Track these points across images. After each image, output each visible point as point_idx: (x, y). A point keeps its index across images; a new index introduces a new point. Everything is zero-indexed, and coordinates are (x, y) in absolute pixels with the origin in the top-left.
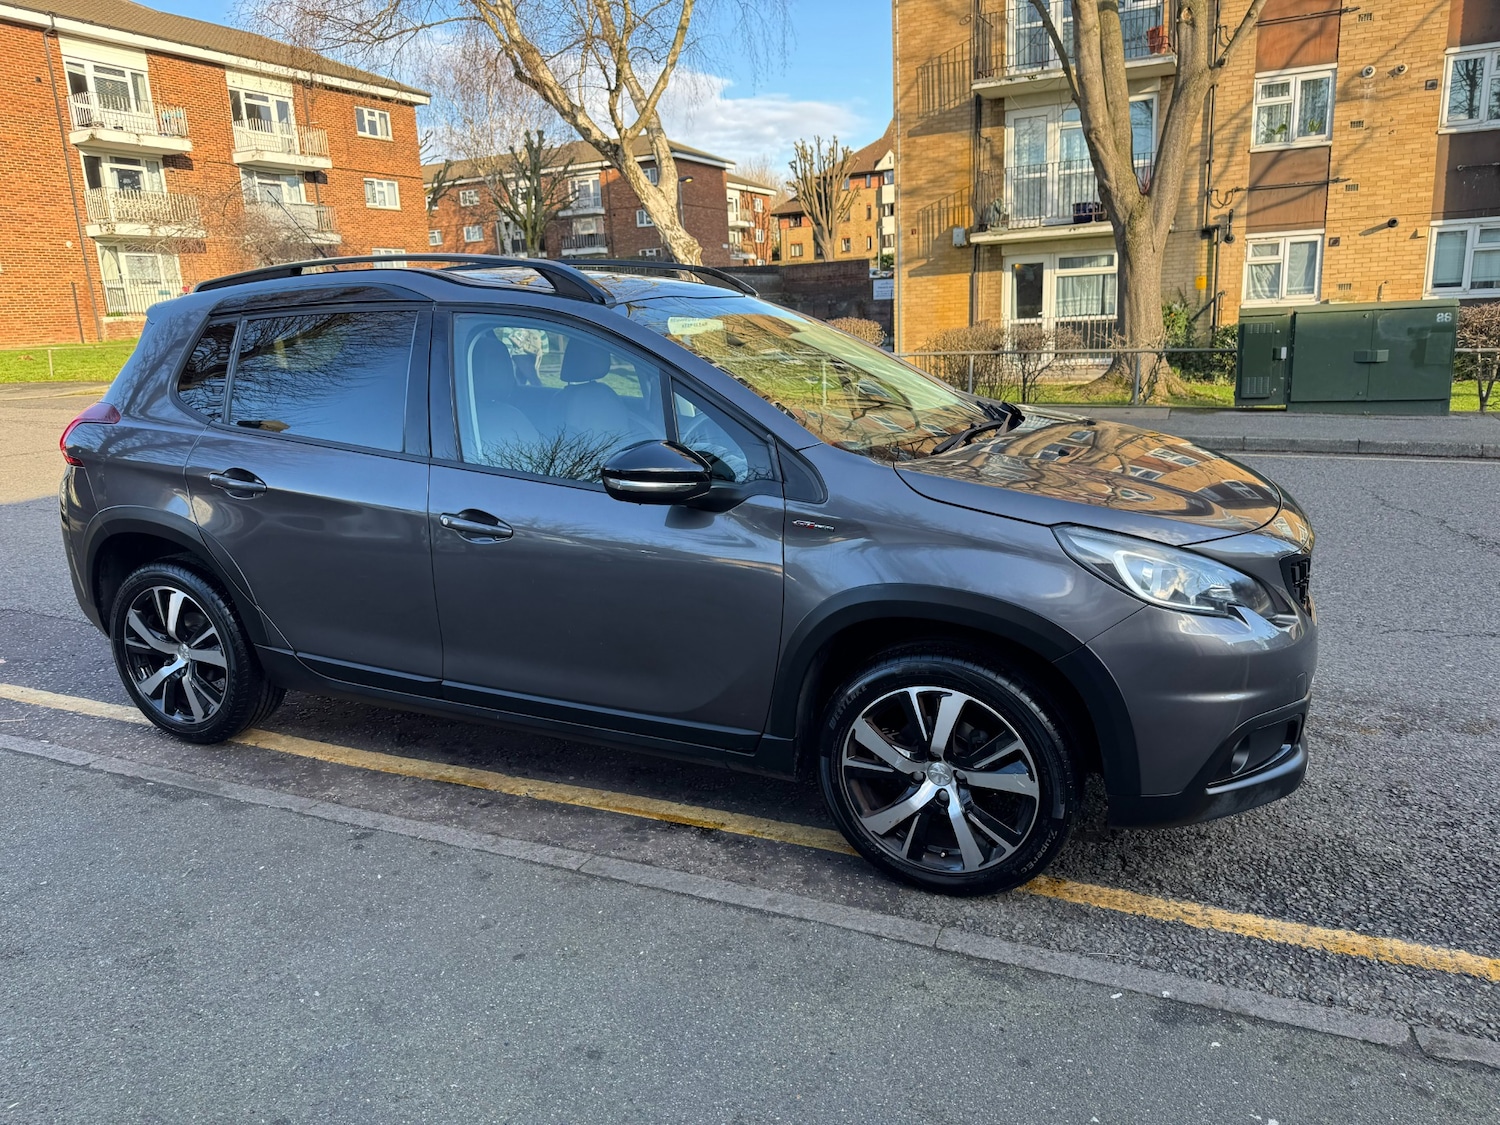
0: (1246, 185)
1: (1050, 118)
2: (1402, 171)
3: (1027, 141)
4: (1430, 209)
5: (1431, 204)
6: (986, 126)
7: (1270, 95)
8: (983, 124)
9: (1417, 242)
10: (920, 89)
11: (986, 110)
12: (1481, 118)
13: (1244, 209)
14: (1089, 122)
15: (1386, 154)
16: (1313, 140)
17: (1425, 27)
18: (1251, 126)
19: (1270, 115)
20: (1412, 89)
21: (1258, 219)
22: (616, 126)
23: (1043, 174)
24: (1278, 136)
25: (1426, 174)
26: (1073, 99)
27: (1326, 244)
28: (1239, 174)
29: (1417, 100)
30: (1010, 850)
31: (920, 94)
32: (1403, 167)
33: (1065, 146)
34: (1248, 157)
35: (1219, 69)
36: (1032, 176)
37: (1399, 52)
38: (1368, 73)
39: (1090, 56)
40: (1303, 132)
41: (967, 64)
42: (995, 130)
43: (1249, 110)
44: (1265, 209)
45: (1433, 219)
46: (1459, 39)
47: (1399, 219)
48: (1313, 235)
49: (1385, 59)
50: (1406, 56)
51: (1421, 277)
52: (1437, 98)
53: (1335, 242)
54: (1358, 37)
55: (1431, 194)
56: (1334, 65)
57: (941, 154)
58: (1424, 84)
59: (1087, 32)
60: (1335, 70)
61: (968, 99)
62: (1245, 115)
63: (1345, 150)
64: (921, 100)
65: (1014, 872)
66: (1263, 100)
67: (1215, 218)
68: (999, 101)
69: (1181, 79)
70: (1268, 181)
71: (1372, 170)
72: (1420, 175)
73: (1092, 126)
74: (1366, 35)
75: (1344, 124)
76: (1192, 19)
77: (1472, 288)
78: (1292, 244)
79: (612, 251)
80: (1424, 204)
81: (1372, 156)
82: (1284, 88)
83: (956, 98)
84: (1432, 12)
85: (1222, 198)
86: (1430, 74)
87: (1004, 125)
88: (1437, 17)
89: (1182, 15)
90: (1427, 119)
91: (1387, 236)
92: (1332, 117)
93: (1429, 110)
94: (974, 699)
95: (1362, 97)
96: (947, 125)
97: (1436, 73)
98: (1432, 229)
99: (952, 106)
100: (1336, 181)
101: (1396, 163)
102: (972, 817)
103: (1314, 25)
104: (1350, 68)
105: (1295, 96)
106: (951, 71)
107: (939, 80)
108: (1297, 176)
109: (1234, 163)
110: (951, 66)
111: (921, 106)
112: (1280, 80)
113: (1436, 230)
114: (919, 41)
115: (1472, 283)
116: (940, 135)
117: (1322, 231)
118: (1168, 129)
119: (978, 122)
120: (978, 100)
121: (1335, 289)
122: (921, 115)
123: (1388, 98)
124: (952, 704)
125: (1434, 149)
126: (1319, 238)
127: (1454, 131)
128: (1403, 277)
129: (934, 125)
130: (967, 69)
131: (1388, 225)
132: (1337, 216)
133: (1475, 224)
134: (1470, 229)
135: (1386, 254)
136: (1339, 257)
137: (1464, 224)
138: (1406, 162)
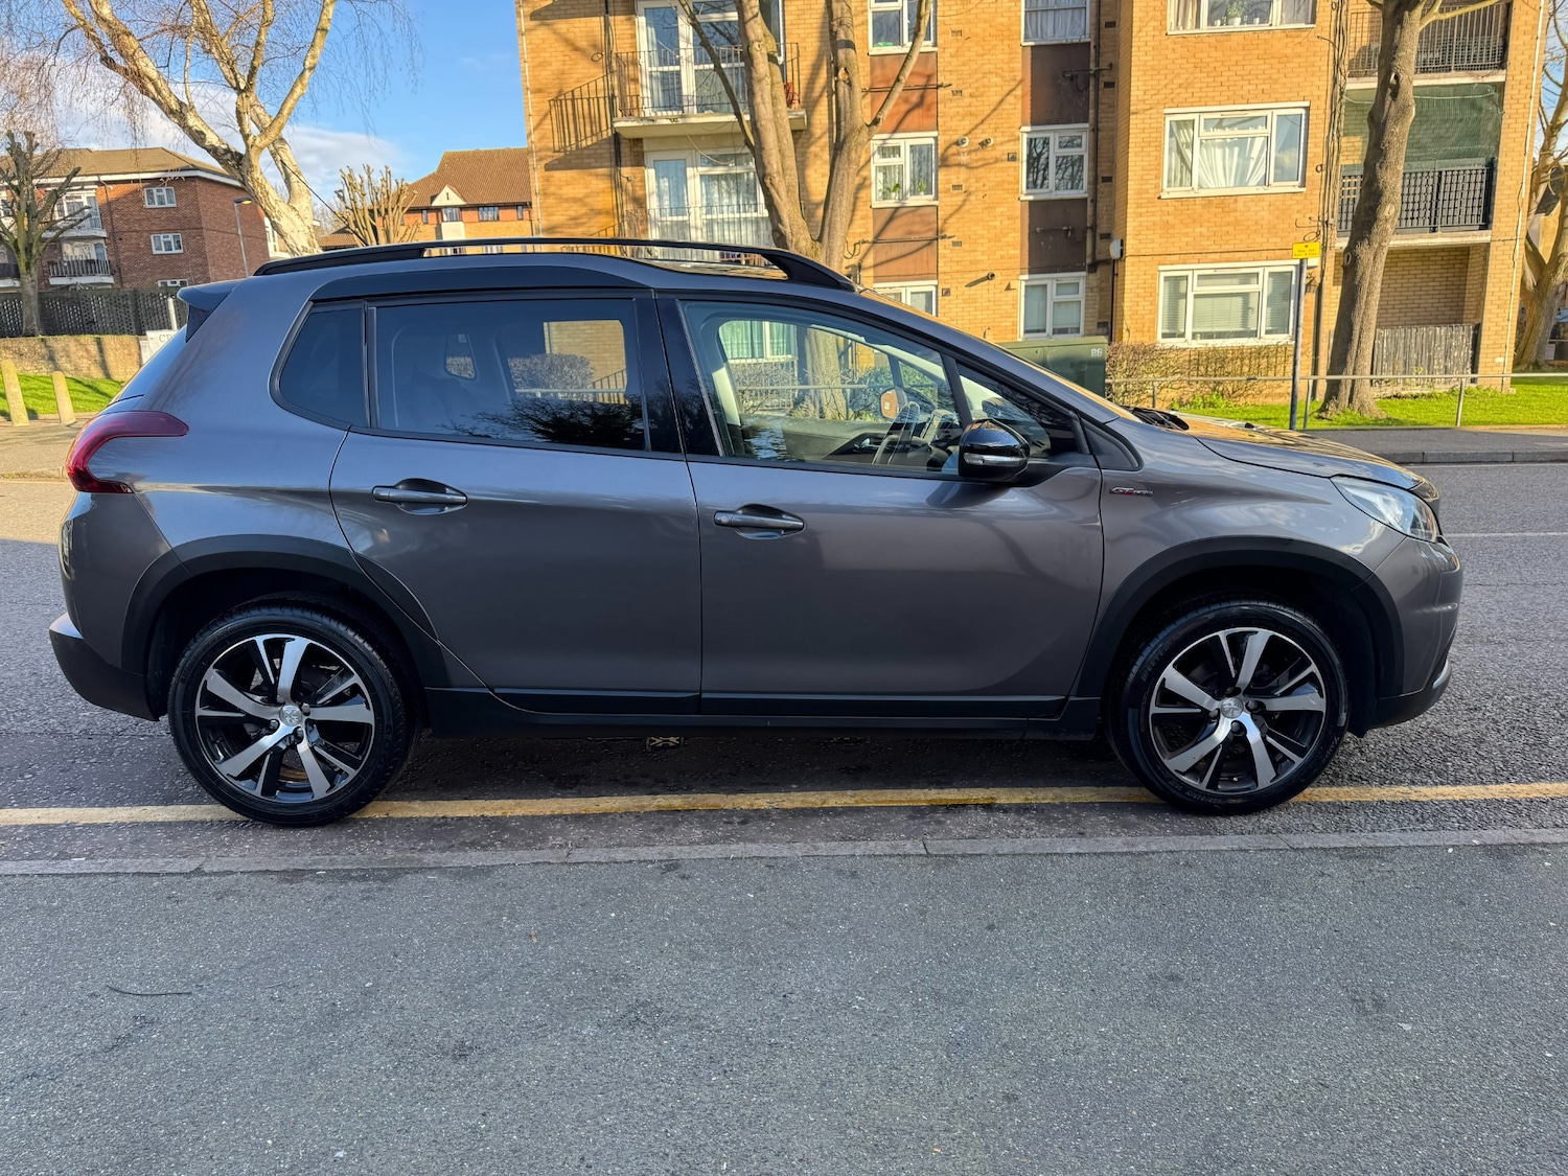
0: (870, 239)
1: (689, 161)
2: (995, 231)
3: (667, 184)
4: (1018, 265)
5: (1019, 260)
6: (626, 166)
7: (884, 156)
8: (623, 163)
9: (1010, 293)
10: (554, 122)
11: (625, 149)
12: (1050, 187)
13: (869, 261)
14: (764, 168)
15: (981, 215)
16: (922, 199)
17: (1004, 107)
18: (871, 184)
19: (885, 174)
20: (997, 160)
21: (882, 270)
22: (242, 131)
23: (686, 218)
24: (893, 194)
25: (1013, 235)
26: (746, 144)
27: (940, 294)
28: (864, 228)
29: (1002, 170)
30: (1298, 761)
31: (555, 127)
32: (995, 227)
33: (704, 191)
34: (871, 212)
35: (875, 127)
36: (675, 218)
37: (984, 126)
38: (963, 143)
39: (764, 103)
40: (914, 192)
41: (602, 101)
42: (636, 170)
43: (867, 168)
44: (888, 261)
45: (1021, 274)
46: (1029, 120)
47: (995, 273)
48: (928, 285)
49: (975, 131)
50: (990, 131)
51: (1015, 324)
52: (1016, 169)
53: (947, 292)
54: (953, 110)
55: (1018, 252)
56: (935, 134)
57: (579, 191)
58: (1006, 157)
59: (760, 81)
60: (936, 138)
61: (605, 137)
62: (864, 173)
63: (949, 210)
64: (556, 134)
65: (1303, 780)
66: (878, 161)
67: (847, 268)
68: (638, 141)
69: (843, 133)
70: (887, 235)
71: (973, 228)
72: (1010, 235)
73: (767, 171)
74: (957, 109)
75: (947, 186)
76: (849, 79)
77: (1053, 334)
78: (912, 293)
79: (120, 280)
80: (1013, 260)
81: (971, 216)
82: (896, 151)
83: (592, 135)
84: (1008, 94)
85: (851, 249)
86: (1010, 148)
87: (643, 165)
88: (1011, 99)
89: (840, 74)
90: (1010, 187)
91: (986, 287)
92: (937, 180)
93: (1011, 179)
94: (1277, 634)
95: (959, 165)
96: (586, 161)
97: (1016, 147)
98: (1021, 281)
99: (589, 143)
100: (944, 237)
101: (991, 223)
102: (1269, 739)
103: (915, 97)
104: (947, 138)
105: (905, 159)
106: (586, 107)
107: (574, 114)
108: (911, 233)
109: (858, 217)
110: (585, 101)
111: (556, 139)
112: (891, 143)
113: (1023, 284)
114: (550, 73)
115: (1054, 330)
116: (579, 171)
117: (935, 282)
118: (834, 180)
119: (618, 161)
120: (616, 137)
122: (557, 149)
123: (979, 167)
124: (1258, 640)
125: (1019, 213)
126: (934, 289)
127: (1031, 198)
128: (1002, 324)
129: (571, 160)
130: (602, 106)
131: (987, 278)
132: (947, 269)
133: (1053, 279)
134: (1049, 283)
135: (988, 304)
136: (949, 306)
137: (1045, 279)
138: (998, 223)
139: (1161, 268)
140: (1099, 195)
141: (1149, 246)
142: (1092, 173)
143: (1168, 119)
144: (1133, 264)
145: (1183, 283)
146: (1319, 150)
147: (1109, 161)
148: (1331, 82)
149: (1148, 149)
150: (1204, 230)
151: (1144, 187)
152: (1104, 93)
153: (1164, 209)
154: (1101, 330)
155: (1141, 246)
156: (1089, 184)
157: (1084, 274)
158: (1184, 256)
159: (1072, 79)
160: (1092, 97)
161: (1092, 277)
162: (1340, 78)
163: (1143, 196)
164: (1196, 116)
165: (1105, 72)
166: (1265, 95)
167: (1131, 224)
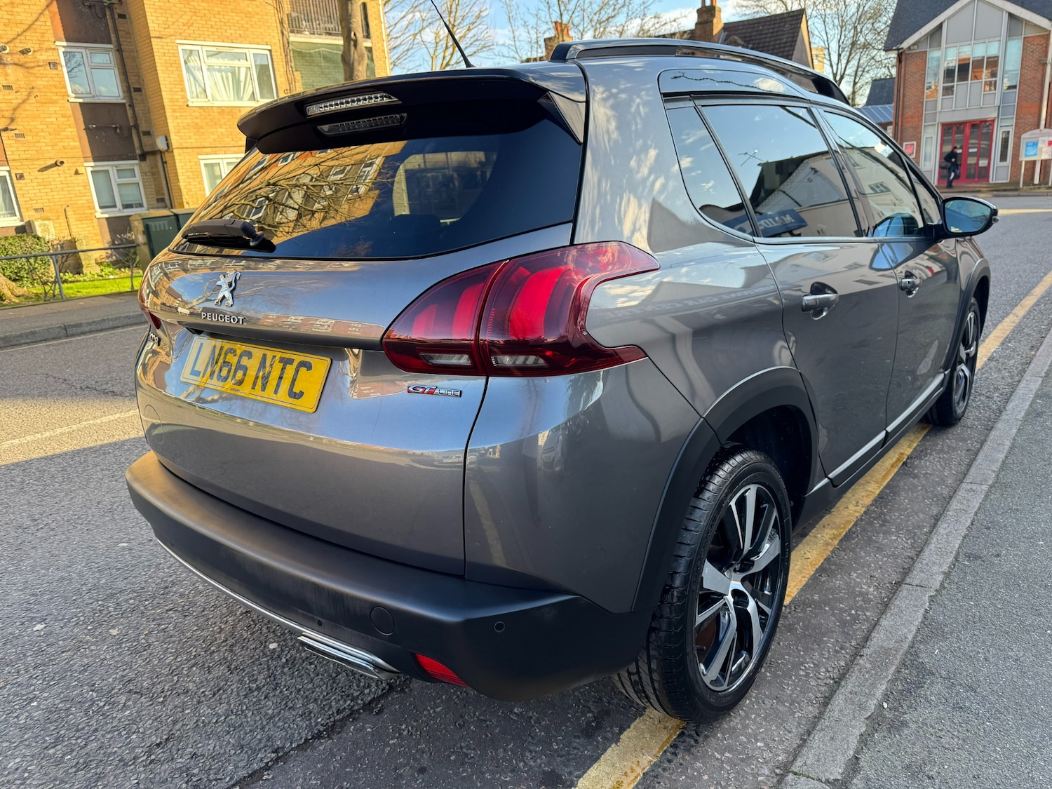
2: (53, 126)
4: (80, 154)
5: (80, 150)
9: (79, 177)
12: (93, 93)
15: (36, 112)
17: (37, 23)
20: (39, 67)
25: (70, 130)
27: (14, 178)
29: (48, 75)
32: (52, 123)
37: (22, 38)
38: (5, 49)
45: (86, 162)
46: (63, 37)
47: (62, 160)
48: (2, 171)
49: (13, 42)
50: (28, 42)
51: (89, 202)
52: (60, 75)
53: (21, 177)
55: (77, 144)
58: (48, 64)
63: (4, 106)
71: (31, 123)
72: (67, 130)
77: (123, 208)
80: (75, 150)
81: (27, 113)
84: (41, 13)
86: (50, 57)
88: (42, 17)
90: (59, 90)
91: (57, 172)
93: (57, 84)
97: (53, 57)
98: (87, 168)
100: (5, 130)
101: (47, 120)
113: (89, 169)
115: (121, 205)
117: (8, 168)
121: (32, 213)
125: (70, 112)
126: (7, 174)
127: (81, 100)
128: (79, 202)
131: (56, 164)
132: (16, 157)
133: (112, 166)
134: (110, 169)
135: (61, 186)
136: (27, 188)
137: (105, 166)
138: (54, 120)
139: (200, 157)
140: (134, 101)
141: (188, 141)
142: (124, 84)
143: (180, 47)
144: (180, 154)
145: (217, 169)
146: (283, 79)
147: (135, 76)
148: (280, 35)
149: (171, 69)
150: (223, 130)
151: (175, 97)
152: (119, 21)
153: (193, 114)
154: (160, 204)
155: (182, 141)
156: (124, 92)
157: (137, 162)
158: (215, 149)
159: (90, 7)
160: (110, 24)
161: (143, 164)
162: (285, 33)
163: (176, 104)
164: (199, 48)
165: (116, 6)
166: (242, 38)
167: (172, 124)
